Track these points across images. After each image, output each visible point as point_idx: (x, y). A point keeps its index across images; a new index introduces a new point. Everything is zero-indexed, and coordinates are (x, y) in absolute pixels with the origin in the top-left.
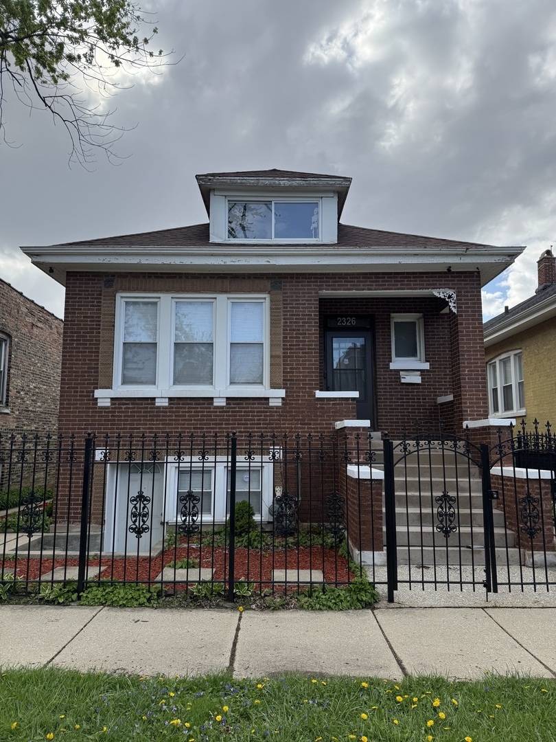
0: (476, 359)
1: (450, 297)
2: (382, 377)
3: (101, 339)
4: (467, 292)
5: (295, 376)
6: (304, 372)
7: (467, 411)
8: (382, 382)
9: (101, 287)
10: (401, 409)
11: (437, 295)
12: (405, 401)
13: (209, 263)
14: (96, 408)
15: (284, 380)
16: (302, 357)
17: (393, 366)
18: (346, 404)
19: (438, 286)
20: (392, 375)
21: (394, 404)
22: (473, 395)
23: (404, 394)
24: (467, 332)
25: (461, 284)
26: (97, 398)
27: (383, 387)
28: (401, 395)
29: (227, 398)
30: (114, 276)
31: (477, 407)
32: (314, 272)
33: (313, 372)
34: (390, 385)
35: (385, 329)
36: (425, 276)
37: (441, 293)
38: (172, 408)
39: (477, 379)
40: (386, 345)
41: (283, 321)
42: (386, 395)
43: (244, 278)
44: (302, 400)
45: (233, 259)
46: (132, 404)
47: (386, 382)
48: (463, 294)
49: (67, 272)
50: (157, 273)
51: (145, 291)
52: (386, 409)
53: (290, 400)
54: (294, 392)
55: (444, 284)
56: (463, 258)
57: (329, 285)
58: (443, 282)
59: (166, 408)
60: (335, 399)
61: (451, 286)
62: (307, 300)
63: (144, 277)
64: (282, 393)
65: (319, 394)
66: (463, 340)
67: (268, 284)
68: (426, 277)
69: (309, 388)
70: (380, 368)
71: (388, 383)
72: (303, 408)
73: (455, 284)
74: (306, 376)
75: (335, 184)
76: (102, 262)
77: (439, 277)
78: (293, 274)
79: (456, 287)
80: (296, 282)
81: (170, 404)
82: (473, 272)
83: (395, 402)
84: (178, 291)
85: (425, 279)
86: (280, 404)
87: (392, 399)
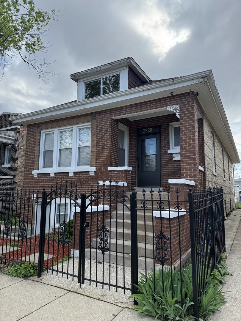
0: (190, 144)
1: (176, 109)
2: (164, 158)
3: (36, 150)
4: (185, 105)
5: (100, 161)
6: (104, 158)
7: (183, 175)
8: (164, 161)
9: (36, 129)
10: (174, 175)
11: (169, 110)
12: (176, 170)
13: (63, 113)
14: (33, 178)
15: (96, 163)
16: (103, 151)
17: (169, 152)
18: (122, 173)
19: (169, 105)
20: (169, 156)
21: (170, 172)
22: (187, 165)
23: (175, 166)
24: (185, 128)
25: (182, 101)
26: (33, 174)
27: (164, 163)
28: (174, 167)
29: (74, 172)
30: (40, 124)
31: (190, 173)
32: (109, 108)
33: (108, 158)
34: (168, 162)
35: (166, 132)
36: (161, 100)
37: (171, 108)
38: (56, 177)
39: (190, 156)
40: (167, 141)
41: (96, 134)
42: (166, 168)
43: (82, 117)
44: (103, 172)
45: (71, 109)
46: (44, 176)
47: (166, 160)
48: (183, 106)
49: (27, 125)
50: (53, 120)
51: (49, 128)
52: (166, 175)
53: (98, 172)
54: (100, 168)
55: (172, 103)
56: (174, 86)
57: (116, 114)
58: (172, 102)
59: (54, 178)
60: (117, 171)
61: (176, 103)
62: (106, 123)
63: (49, 123)
64: (94, 169)
65: (110, 169)
66: (182, 133)
67: (90, 118)
68: (163, 101)
69: (106, 166)
70: (163, 153)
71: (167, 161)
72: (103, 176)
73: (179, 102)
74: (105, 160)
75: (124, 62)
76: (31, 119)
77: (169, 99)
78: (101, 111)
79: (179, 103)
80: (102, 115)
81: (55, 176)
82: (189, 92)
83: (171, 171)
84: (59, 127)
85: (162, 102)
86: (94, 174)
87: (169, 169)
